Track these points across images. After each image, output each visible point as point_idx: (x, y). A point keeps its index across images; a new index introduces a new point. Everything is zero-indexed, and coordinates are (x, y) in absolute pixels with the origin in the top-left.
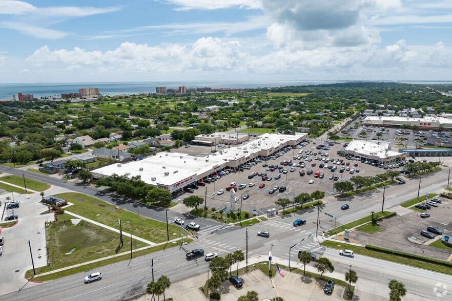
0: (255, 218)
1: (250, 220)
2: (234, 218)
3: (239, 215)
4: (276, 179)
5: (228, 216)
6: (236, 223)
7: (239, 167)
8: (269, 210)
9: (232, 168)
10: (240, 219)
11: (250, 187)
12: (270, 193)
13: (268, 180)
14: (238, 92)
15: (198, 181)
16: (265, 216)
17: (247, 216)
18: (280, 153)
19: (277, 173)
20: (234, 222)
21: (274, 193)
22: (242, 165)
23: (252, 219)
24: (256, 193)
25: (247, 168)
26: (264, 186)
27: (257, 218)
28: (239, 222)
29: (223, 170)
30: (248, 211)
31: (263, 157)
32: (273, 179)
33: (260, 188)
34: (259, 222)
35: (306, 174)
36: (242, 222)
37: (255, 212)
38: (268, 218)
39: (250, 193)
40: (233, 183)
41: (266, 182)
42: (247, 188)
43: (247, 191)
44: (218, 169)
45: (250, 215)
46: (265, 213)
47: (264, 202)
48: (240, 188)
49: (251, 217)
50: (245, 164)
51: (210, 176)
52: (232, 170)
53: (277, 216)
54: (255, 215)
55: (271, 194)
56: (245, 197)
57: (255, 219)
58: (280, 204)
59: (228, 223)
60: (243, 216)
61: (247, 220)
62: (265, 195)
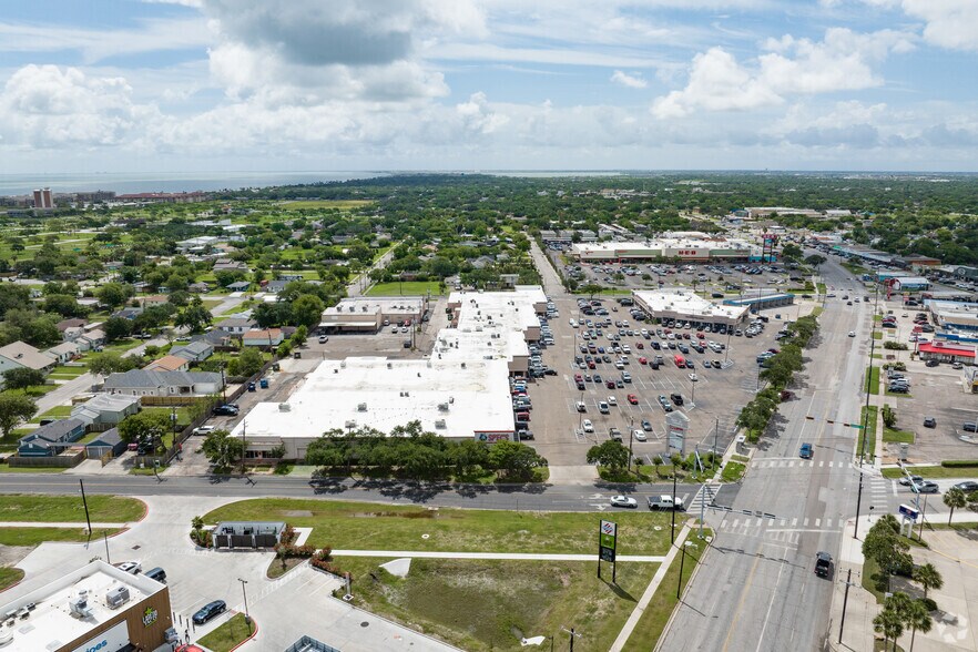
4: (627, 382)
11: (612, 404)
13: (619, 387)
14: (191, 200)
33: (634, 403)
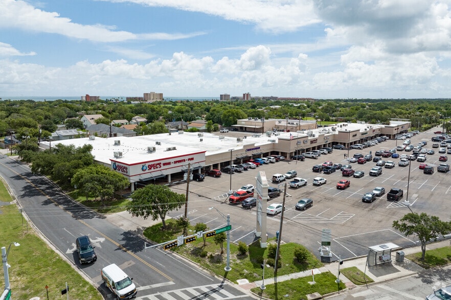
0: (327, 268)
1: (310, 278)
2: (258, 263)
3: (274, 253)
4: (372, 175)
5: (242, 253)
6: (259, 284)
7: (295, 153)
8: (377, 248)
9: (284, 154)
10: (277, 268)
11: (314, 185)
12: (364, 200)
13: (354, 177)
15: (209, 167)
16: (361, 264)
17: (301, 261)
18: (371, 142)
19: (371, 167)
20: (252, 279)
21: (377, 202)
22: (303, 151)
23: (316, 271)
24: (332, 199)
25: (310, 155)
26: (347, 185)
27: (335, 273)
28: (270, 281)
29: (266, 155)
30: (305, 242)
31: (341, 143)
32: (367, 175)
33: (339, 188)
34: (340, 287)
35: (435, 171)
36: (281, 279)
37: (327, 248)
38: (371, 276)
39: (313, 197)
40: (277, 175)
41: (351, 179)
42: (310, 187)
43: (309, 193)
44: (255, 152)
45: (313, 258)
46: (359, 255)
47: (352, 222)
48: (293, 184)
49: (314, 267)
50: (308, 150)
51: (237, 162)
52: (281, 158)
53: (403, 271)
54: (326, 260)
55: (368, 202)
56: (301, 205)
57: (326, 275)
58: (408, 230)
59: (234, 280)
60: (286, 259)
61: (302, 274)
62: (353, 205)
